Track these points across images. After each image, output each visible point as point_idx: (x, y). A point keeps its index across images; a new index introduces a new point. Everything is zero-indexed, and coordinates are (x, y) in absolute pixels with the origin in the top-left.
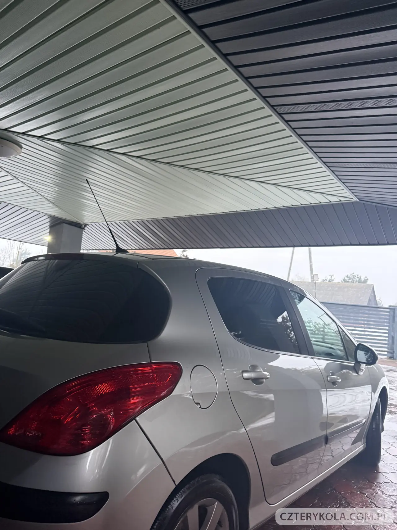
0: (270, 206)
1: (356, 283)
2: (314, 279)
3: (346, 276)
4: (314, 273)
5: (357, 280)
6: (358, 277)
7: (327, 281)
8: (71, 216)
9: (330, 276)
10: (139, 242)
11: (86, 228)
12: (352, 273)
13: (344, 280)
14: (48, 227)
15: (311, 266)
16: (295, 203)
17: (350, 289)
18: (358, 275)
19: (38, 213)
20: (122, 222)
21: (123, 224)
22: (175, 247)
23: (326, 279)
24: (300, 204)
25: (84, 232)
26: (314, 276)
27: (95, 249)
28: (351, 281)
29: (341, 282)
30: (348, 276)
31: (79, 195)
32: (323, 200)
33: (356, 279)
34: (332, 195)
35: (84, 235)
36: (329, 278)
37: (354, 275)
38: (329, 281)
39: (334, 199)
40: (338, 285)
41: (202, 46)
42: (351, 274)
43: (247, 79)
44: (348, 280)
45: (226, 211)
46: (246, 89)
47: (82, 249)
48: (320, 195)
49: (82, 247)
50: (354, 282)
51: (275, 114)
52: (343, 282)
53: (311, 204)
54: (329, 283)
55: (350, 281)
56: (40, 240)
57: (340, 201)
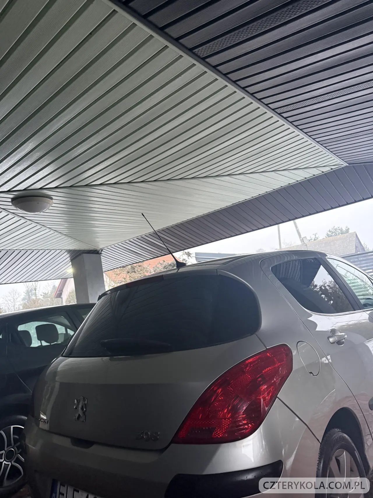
0: (269, 190)
1: (339, 235)
2: (304, 242)
3: (328, 231)
4: (302, 237)
5: (340, 232)
6: (339, 229)
7: (313, 240)
8: (90, 245)
9: (314, 235)
10: (153, 252)
11: (102, 252)
12: (333, 226)
13: (328, 235)
14: (70, 261)
15: (298, 231)
16: (292, 181)
17: (336, 241)
18: (339, 228)
19: (60, 251)
20: (135, 239)
21: (137, 240)
22: (186, 248)
23: (311, 238)
24: (296, 181)
25: (102, 257)
26: (303, 239)
27: (113, 268)
28: (335, 235)
29: (325, 238)
30: (330, 230)
31: (88, 224)
32: (316, 172)
33: (338, 231)
34: (324, 166)
35: (103, 259)
36: (313, 237)
37: (335, 228)
38: (315, 240)
39: (326, 169)
40: (324, 241)
41: (166, 47)
42: (332, 228)
43: (225, 75)
44: (331, 235)
45: (229, 204)
46: (226, 85)
47: (104, 271)
48: (315, 169)
49: (103, 269)
50: (337, 235)
51: (255, 101)
52: (327, 237)
53: (306, 178)
54: (316, 241)
55: (333, 234)
56: (64, 274)
57: (332, 169)
